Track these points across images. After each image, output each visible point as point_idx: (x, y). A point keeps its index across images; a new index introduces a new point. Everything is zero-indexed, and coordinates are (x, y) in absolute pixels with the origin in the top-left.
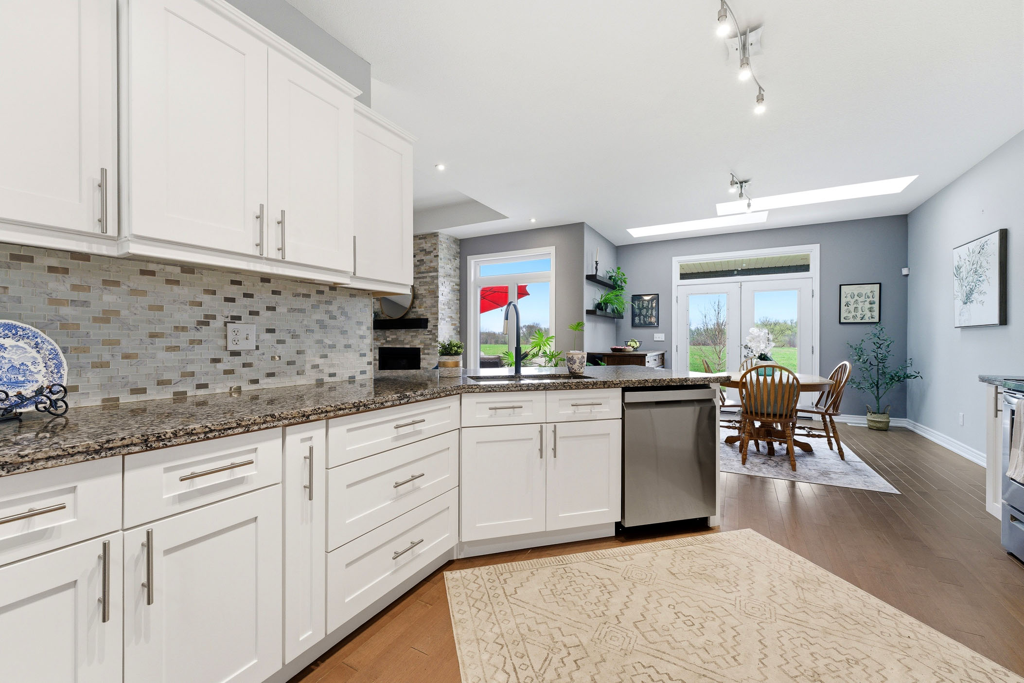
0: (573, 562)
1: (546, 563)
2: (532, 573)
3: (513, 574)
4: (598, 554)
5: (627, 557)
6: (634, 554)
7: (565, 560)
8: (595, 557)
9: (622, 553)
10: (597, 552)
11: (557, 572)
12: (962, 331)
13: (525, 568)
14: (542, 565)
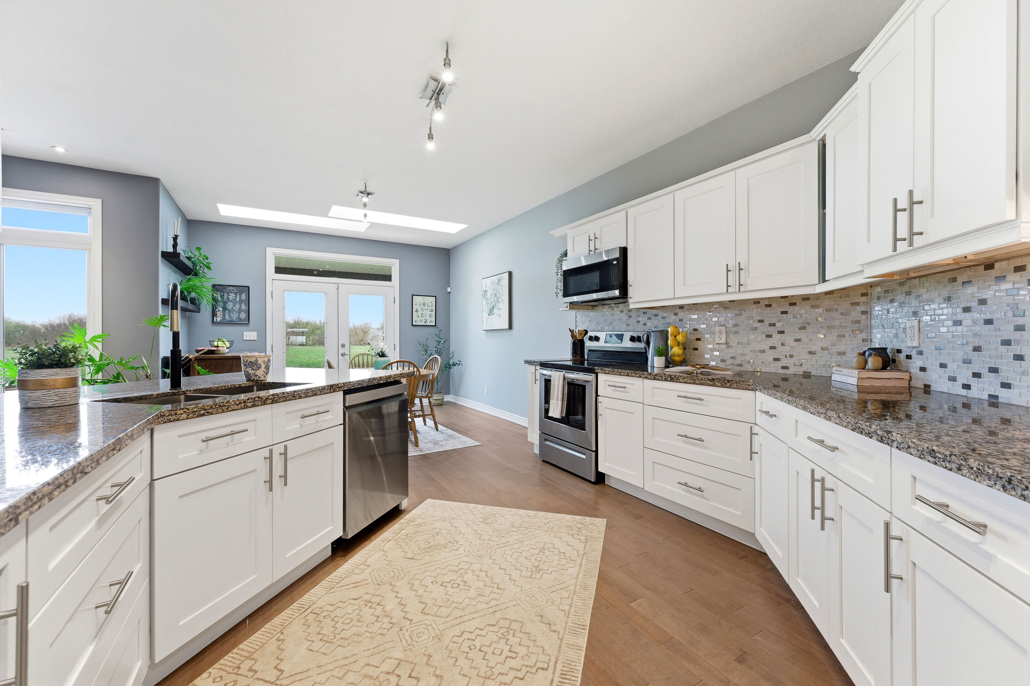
0: (315, 601)
1: (286, 620)
2: (278, 640)
3: (254, 656)
4: (332, 579)
5: (362, 567)
6: (366, 561)
7: (304, 605)
8: (333, 583)
9: (354, 566)
10: (329, 578)
11: (307, 620)
12: (486, 332)
13: (263, 641)
14: (282, 625)
